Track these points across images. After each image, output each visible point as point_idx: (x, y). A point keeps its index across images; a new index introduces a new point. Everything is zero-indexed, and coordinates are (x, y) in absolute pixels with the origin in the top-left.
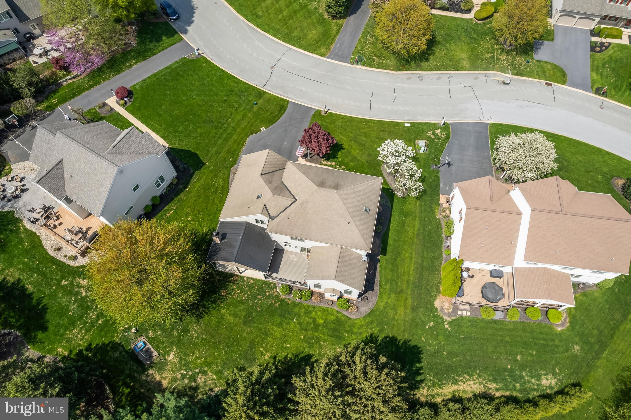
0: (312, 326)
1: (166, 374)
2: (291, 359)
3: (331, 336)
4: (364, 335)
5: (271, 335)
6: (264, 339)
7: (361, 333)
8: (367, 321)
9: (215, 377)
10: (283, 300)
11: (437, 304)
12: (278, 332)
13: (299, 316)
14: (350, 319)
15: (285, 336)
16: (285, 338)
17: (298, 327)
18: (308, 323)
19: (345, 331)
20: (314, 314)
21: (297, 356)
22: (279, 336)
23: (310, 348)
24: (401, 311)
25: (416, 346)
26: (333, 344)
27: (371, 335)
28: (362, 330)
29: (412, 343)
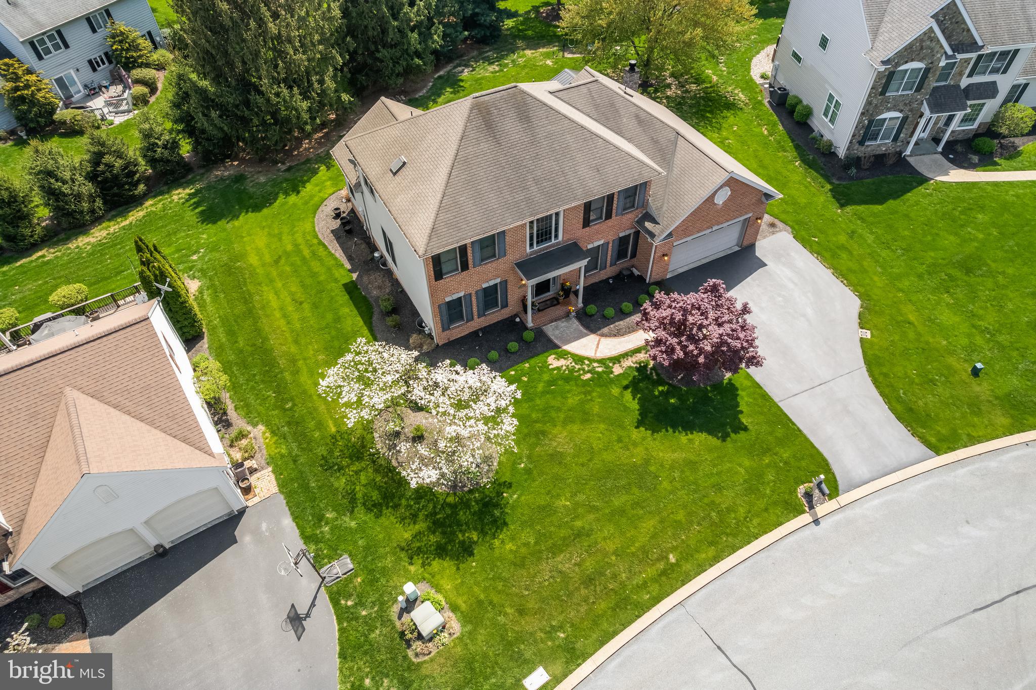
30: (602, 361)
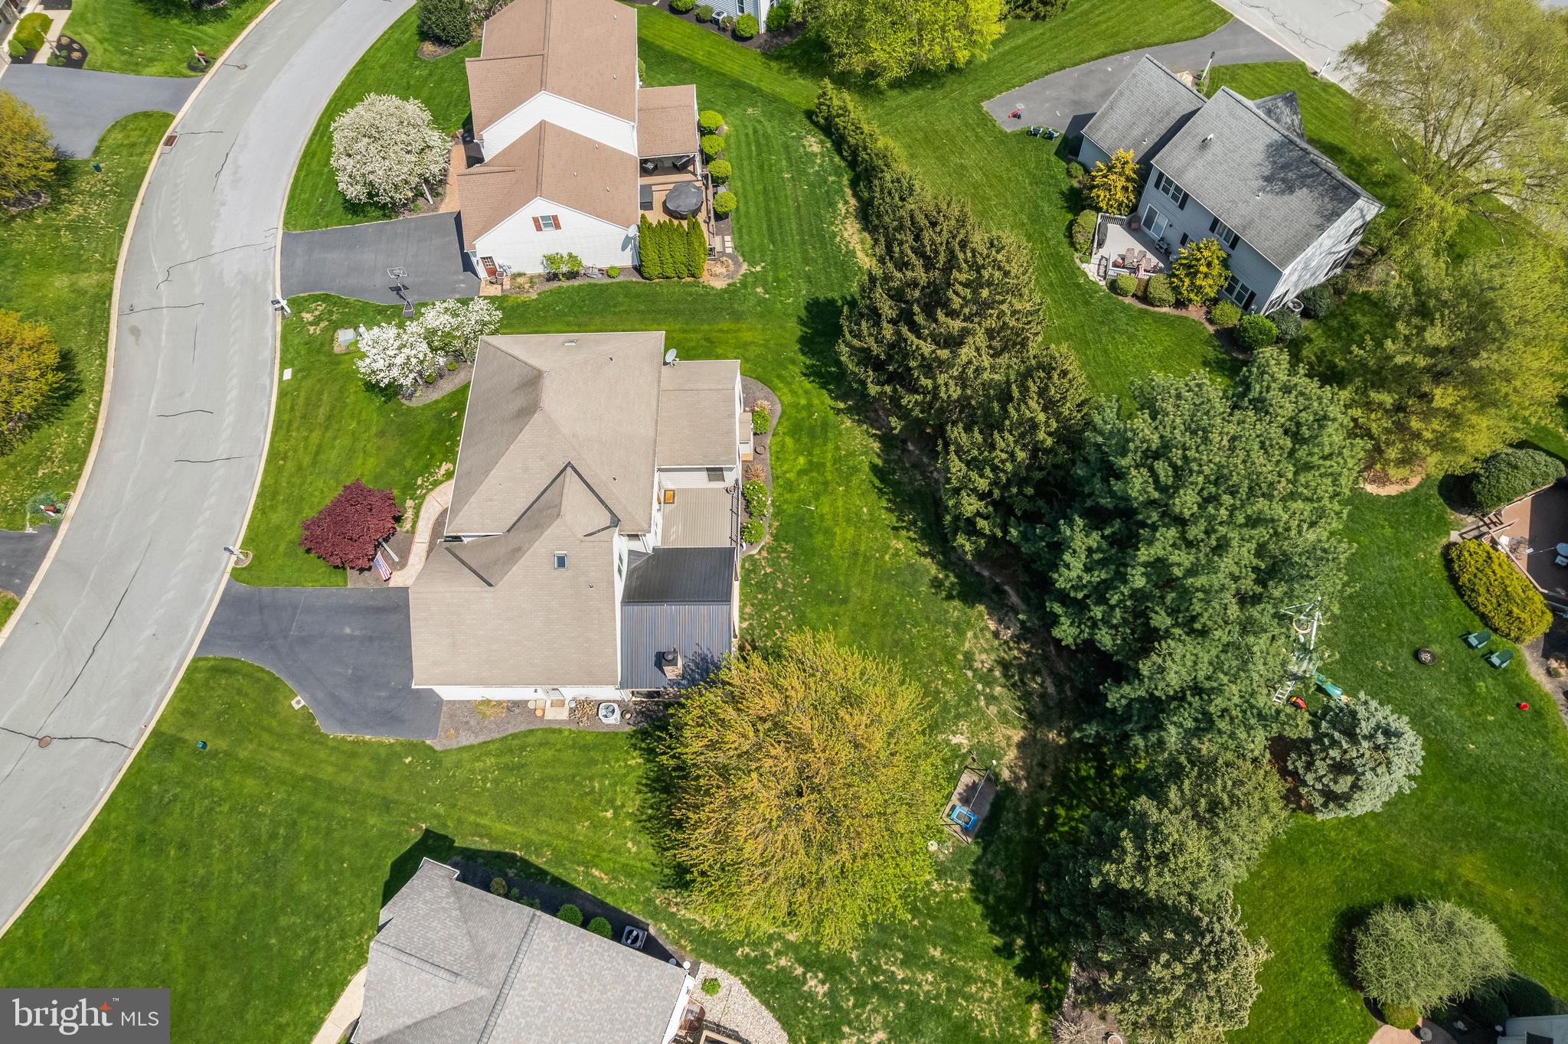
0: (815, 474)
1: (998, 738)
2: (889, 501)
3: (826, 440)
4: (809, 386)
5: (853, 544)
6: (865, 556)
7: (806, 392)
8: (781, 385)
9: (970, 634)
10: (776, 537)
11: (719, 284)
12: (844, 534)
13: (802, 501)
14: (783, 412)
15: (848, 520)
16: (852, 519)
17: (825, 499)
18: (811, 482)
19: (810, 417)
20: (791, 476)
21: (880, 490)
22: (851, 531)
23: (859, 470)
24: (747, 336)
25: (806, 308)
26: (840, 434)
27: (805, 375)
28: (800, 391)
29: (803, 313)
30: (423, 497)
